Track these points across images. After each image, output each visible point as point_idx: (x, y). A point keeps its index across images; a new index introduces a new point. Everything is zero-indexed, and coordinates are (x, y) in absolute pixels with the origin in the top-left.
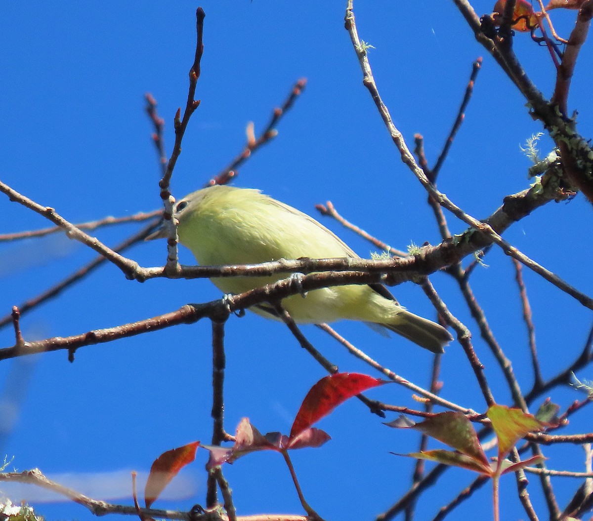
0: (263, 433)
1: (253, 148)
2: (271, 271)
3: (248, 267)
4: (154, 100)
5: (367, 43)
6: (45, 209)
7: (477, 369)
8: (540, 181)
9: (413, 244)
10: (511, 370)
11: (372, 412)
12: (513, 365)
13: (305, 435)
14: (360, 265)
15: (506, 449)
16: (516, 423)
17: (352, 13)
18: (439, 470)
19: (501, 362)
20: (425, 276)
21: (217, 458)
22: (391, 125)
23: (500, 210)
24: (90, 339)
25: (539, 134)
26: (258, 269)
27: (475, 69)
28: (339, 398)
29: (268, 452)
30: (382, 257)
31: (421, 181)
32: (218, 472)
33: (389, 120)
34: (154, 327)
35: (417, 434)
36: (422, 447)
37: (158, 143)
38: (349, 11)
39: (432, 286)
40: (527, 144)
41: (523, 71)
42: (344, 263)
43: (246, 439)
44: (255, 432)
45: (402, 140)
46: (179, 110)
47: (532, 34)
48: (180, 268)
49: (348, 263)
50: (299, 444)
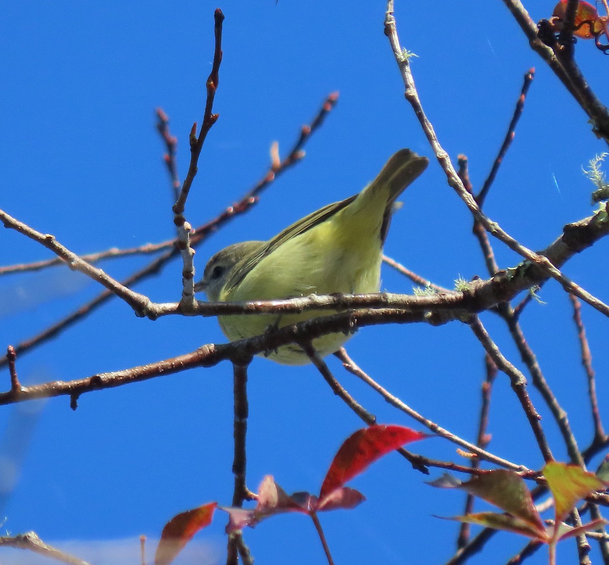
0: (289, 493)
1: (278, 171)
2: (300, 308)
3: (275, 303)
4: (166, 116)
5: (409, 51)
6: (44, 237)
7: (533, 420)
8: (605, 208)
9: (461, 278)
10: (567, 421)
11: (414, 467)
12: (569, 416)
13: (336, 495)
14: (401, 302)
15: (564, 511)
16: (576, 483)
17: (392, 17)
18: (486, 534)
19: (555, 413)
20: (474, 314)
21: (237, 521)
22: (437, 144)
23: (560, 240)
24: (95, 384)
25: (604, 154)
26: (285, 306)
27: (527, 82)
28: (375, 452)
29: (294, 514)
30: (426, 292)
31: (470, 207)
32: (238, 537)
33: (433, 138)
34: (167, 371)
35: (463, 494)
36: (468, 509)
37: (170, 165)
38: (389, 15)
39: (482, 326)
40: (591, 165)
41: (586, 83)
42: (383, 299)
43: (270, 500)
44: (280, 491)
45: (448, 161)
46: (195, 126)
47: (596, 41)
48: (197, 305)
49: (387, 299)
50: (330, 506)
